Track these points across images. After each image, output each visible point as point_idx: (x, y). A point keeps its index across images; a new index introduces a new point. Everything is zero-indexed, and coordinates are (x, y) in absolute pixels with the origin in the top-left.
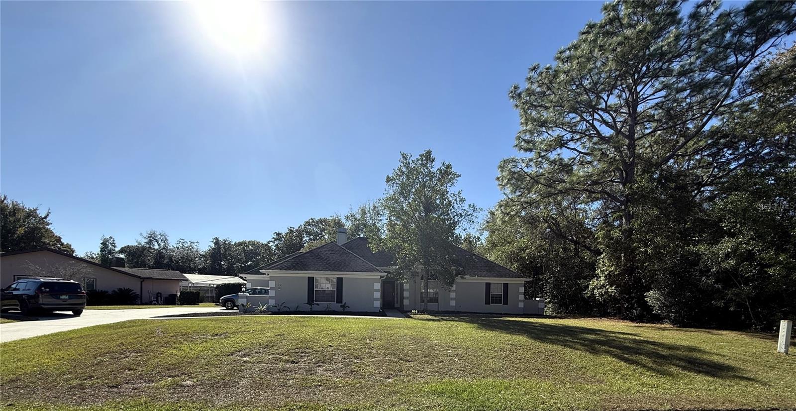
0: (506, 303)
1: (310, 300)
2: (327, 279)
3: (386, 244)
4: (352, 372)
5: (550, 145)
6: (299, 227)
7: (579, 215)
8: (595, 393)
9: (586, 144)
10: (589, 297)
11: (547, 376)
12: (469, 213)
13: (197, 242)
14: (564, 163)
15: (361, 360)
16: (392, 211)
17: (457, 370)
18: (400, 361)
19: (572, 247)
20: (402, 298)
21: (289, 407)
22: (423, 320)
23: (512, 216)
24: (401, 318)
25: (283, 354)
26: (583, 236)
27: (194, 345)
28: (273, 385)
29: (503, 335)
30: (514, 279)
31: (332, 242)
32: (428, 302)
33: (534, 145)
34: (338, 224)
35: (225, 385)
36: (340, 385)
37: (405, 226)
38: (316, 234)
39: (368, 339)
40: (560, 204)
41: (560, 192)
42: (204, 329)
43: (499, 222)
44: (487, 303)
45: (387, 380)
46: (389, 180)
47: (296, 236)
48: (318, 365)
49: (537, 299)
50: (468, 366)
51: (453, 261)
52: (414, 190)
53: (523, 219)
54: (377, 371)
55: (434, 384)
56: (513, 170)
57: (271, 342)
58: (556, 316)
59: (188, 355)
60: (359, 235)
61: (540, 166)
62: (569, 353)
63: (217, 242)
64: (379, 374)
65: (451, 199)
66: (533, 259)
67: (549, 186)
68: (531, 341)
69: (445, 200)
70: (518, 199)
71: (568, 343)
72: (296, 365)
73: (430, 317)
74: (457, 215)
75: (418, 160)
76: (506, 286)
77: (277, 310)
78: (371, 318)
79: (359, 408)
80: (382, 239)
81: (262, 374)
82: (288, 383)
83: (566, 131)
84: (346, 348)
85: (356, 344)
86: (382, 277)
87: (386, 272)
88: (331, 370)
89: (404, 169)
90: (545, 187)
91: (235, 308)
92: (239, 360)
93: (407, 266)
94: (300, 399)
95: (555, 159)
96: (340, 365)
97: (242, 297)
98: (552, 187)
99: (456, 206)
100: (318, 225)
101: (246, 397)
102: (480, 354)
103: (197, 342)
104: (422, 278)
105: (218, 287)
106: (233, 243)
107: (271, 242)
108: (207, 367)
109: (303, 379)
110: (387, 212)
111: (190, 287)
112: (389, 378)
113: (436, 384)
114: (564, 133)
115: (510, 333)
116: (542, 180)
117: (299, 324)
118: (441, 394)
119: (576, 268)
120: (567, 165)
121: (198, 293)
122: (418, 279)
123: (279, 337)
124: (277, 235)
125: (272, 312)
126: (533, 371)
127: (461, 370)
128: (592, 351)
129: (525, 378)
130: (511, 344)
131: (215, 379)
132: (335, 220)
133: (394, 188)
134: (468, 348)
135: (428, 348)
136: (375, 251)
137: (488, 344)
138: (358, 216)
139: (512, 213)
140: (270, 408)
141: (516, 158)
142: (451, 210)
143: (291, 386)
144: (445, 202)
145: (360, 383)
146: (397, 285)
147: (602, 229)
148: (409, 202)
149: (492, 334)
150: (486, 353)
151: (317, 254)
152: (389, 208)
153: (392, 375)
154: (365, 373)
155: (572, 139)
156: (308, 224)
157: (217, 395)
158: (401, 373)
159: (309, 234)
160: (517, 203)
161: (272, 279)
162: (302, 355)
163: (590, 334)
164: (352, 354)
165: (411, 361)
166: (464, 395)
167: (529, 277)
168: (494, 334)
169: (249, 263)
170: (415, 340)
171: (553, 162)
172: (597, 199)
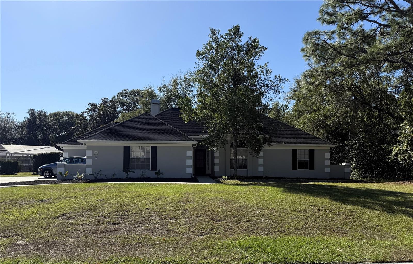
0: (312, 168)
1: (126, 168)
2: (141, 148)
3: (197, 115)
4: (168, 231)
5: (351, 19)
6: (113, 98)
7: (382, 83)
8: (387, 247)
9: (386, 17)
10: (393, 162)
11: (345, 233)
12: (275, 84)
13: (14, 114)
14: (366, 34)
15: (176, 220)
16: (203, 83)
17: (263, 228)
18: (212, 221)
19: (376, 113)
20: (213, 165)
21: (114, 261)
22: (232, 185)
23: (317, 86)
24: (212, 184)
25: (104, 217)
26: (386, 103)
27: (22, 210)
28: (98, 243)
29: (307, 198)
30: (320, 145)
31: (146, 113)
32: (238, 168)
33: (336, 17)
34: (151, 95)
35: (55, 243)
36: (158, 242)
37: (215, 97)
38: (129, 105)
39: (183, 202)
40: (364, 73)
41: (362, 62)
42: (29, 196)
43: (304, 91)
44: (294, 168)
45: (200, 237)
46: (199, 54)
47: (110, 107)
48: (137, 225)
49: (343, 164)
50: (273, 225)
51: (260, 129)
52: (223, 63)
53: (329, 88)
54: (191, 230)
55: (242, 241)
56: (317, 42)
57: (93, 207)
58: (362, 180)
59: (18, 218)
60: (171, 106)
61: (344, 38)
62: (367, 213)
63: (32, 113)
64: (193, 232)
65: (257, 71)
66: (339, 125)
67: (352, 56)
68: (333, 203)
69: (252, 71)
70: (323, 69)
71: (367, 205)
72: (117, 226)
73: (239, 182)
74: (264, 86)
75: (226, 35)
76: (312, 152)
77: (94, 178)
78: (184, 184)
79: (175, 260)
80: (193, 110)
81: (87, 234)
82: (111, 241)
83: (365, 5)
84: (162, 211)
85: (170, 207)
86: (193, 145)
87: (197, 141)
88: (149, 230)
89: (213, 44)
90: (347, 58)
91: (53, 177)
92: (65, 222)
93: (217, 135)
94: (123, 254)
95: (357, 30)
96: (157, 225)
97: (61, 166)
98: (354, 58)
99: (263, 77)
100: (132, 96)
101: (75, 253)
102: (284, 214)
103: (24, 207)
104: (232, 146)
105: (35, 156)
106: (48, 114)
107: (86, 112)
108: (36, 229)
109: (125, 238)
110: (197, 85)
111: (8, 157)
112: (201, 235)
113: (244, 240)
114: (363, 7)
115: (314, 196)
116: (344, 52)
117: (117, 189)
118: (247, 248)
119: (380, 134)
120: (369, 36)
121: (16, 163)
122: (228, 146)
123: (99, 201)
124: (91, 106)
125: (89, 180)
126: (333, 229)
127: (266, 228)
128: (389, 211)
129: (325, 235)
130: (314, 206)
131: (46, 239)
132: (148, 91)
133: (204, 62)
134: (273, 209)
135: (237, 209)
136: (186, 120)
137: (293, 205)
138: (170, 88)
139: (316, 83)
140: (97, 261)
141: (320, 30)
142: (257, 82)
143: (114, 244)
144: (252, 74)
145: (175, 240)
146: (208, 152)
147: (404, 96)
148: (218, 75)
149: (296, 196)
150: (290, 214)
151: (132, 125)
152: (199, 81)
153: (204, 233)
154: (180, 231)
155: (372, 13)
156: (121, 94)
157: (49, 252)
158: (212, 231)
159: (123, 104)
160: (321, 73)
161: (89, 148)
162: (123, 217)
163: (390, 196)
164: (167, 215)
165: (221, 221)
166: (269, 249)
167: (336, 143)
168: (299, 197)
169: (64, 133)
170: (225, 203)
171: (355, 34)
172: (398, 68)
